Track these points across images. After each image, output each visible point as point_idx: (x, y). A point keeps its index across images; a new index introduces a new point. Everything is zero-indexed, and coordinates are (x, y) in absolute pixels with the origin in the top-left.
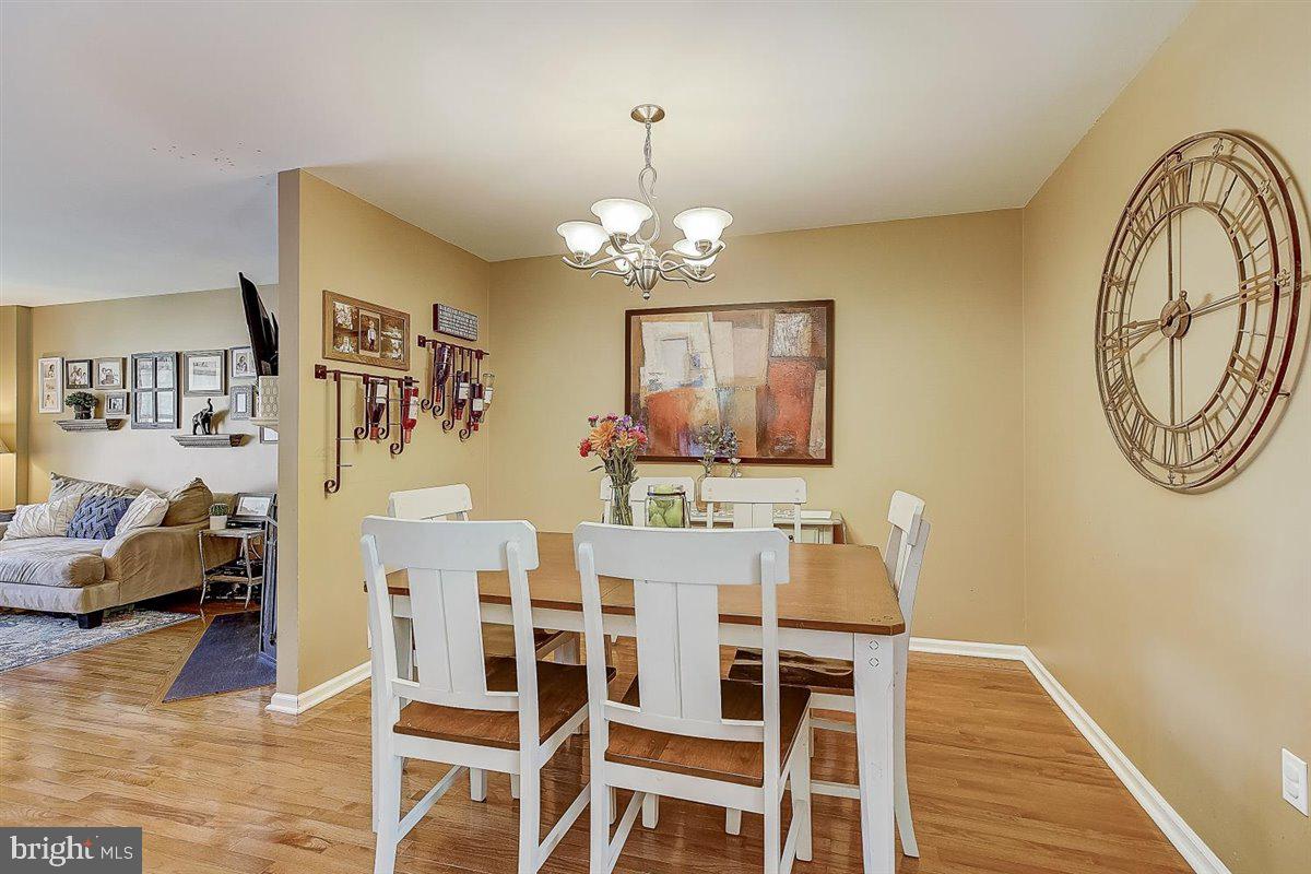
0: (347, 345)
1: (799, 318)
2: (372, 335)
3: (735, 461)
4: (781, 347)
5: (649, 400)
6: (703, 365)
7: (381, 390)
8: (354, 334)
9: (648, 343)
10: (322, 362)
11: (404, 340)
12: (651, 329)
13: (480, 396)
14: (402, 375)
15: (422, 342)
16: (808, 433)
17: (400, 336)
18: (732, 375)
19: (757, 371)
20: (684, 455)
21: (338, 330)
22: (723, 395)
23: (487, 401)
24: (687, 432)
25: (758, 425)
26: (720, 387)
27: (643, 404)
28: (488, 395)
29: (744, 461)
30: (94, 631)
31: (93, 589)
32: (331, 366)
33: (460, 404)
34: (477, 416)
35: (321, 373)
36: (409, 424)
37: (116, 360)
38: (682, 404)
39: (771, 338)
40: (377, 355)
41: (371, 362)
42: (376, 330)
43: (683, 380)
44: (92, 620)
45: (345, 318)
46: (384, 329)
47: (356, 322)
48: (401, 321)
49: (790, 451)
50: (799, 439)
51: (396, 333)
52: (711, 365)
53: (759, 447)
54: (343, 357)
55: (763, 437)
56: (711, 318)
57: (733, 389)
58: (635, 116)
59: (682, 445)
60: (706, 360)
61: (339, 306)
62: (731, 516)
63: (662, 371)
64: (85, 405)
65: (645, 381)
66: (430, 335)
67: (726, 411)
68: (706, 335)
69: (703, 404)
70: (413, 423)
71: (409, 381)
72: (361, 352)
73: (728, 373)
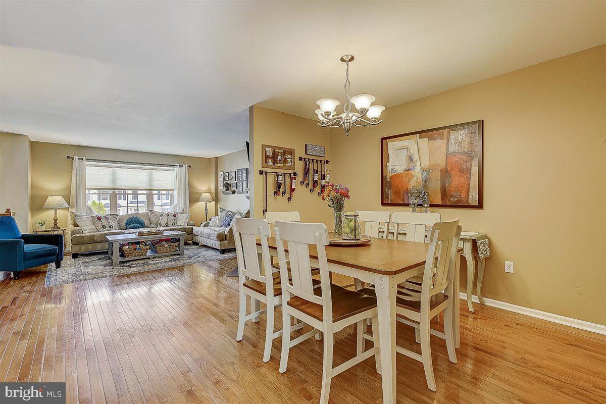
0: (270, 163)
1: (463, 132)
2: (280, 158)
3: (426, 205)
4: (453, 148)
5: (391, 178)
6: (415, 160)
7: (281, 178)
8: (273, 158)
9: (390, 151)
10: (262, 169)
11: (293, 159)
12: (392, 145)
13: (324, 179)
14: (292, 172)
15: (300, 159)
16: (468, 191)
17: (291, 158)
18: (428, 164)
19: (441, 162)
20: (406, 203)
21: (267, 157)
22: (425, 174)
23: (328, 181)
24: (407, 191)
25: (442, 188)
26: (423, 170)
27: (388, 180)
28: (328, 178)
29: (432, 206)
30: (223, 255)
31: (222, 242)
32: (265, 170)
33: (315, 183)
34: (323, 187)
35: (261, 172)
36: (293, 190)
37: (233, 171)
38: (405, 179)
39: (448, 143)
40: (282, 165)
41: (279, 168)
42: (281, 156)
43: (405, 167)
44: (223, 252)
45: (269, 152)
46: (284, 155)
47: (273, 154)
48: (291, 152)
49: (458, 201)
50: (463, 195)
51: (289, 156)
52: (418, 160)
53: (442, 199)
54: (269, 167)
55: (444, 193)
56: (418, 137)
57: (429, 171)
58: (342, 60)
59: (406, 199)
60: (416, 158)
61: (267, 149)
62: (406, 231)
63: (396, 164)
64: (227, 186)
65: (389, 169)
66: (304, 156)
67: (426, 181)
68: (416, 146)
69: (414, 179)
70: (294, 189)
71: (295, 174)
72: (276, 164)
73: (426, 163)
